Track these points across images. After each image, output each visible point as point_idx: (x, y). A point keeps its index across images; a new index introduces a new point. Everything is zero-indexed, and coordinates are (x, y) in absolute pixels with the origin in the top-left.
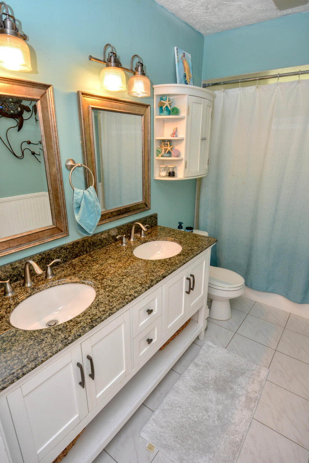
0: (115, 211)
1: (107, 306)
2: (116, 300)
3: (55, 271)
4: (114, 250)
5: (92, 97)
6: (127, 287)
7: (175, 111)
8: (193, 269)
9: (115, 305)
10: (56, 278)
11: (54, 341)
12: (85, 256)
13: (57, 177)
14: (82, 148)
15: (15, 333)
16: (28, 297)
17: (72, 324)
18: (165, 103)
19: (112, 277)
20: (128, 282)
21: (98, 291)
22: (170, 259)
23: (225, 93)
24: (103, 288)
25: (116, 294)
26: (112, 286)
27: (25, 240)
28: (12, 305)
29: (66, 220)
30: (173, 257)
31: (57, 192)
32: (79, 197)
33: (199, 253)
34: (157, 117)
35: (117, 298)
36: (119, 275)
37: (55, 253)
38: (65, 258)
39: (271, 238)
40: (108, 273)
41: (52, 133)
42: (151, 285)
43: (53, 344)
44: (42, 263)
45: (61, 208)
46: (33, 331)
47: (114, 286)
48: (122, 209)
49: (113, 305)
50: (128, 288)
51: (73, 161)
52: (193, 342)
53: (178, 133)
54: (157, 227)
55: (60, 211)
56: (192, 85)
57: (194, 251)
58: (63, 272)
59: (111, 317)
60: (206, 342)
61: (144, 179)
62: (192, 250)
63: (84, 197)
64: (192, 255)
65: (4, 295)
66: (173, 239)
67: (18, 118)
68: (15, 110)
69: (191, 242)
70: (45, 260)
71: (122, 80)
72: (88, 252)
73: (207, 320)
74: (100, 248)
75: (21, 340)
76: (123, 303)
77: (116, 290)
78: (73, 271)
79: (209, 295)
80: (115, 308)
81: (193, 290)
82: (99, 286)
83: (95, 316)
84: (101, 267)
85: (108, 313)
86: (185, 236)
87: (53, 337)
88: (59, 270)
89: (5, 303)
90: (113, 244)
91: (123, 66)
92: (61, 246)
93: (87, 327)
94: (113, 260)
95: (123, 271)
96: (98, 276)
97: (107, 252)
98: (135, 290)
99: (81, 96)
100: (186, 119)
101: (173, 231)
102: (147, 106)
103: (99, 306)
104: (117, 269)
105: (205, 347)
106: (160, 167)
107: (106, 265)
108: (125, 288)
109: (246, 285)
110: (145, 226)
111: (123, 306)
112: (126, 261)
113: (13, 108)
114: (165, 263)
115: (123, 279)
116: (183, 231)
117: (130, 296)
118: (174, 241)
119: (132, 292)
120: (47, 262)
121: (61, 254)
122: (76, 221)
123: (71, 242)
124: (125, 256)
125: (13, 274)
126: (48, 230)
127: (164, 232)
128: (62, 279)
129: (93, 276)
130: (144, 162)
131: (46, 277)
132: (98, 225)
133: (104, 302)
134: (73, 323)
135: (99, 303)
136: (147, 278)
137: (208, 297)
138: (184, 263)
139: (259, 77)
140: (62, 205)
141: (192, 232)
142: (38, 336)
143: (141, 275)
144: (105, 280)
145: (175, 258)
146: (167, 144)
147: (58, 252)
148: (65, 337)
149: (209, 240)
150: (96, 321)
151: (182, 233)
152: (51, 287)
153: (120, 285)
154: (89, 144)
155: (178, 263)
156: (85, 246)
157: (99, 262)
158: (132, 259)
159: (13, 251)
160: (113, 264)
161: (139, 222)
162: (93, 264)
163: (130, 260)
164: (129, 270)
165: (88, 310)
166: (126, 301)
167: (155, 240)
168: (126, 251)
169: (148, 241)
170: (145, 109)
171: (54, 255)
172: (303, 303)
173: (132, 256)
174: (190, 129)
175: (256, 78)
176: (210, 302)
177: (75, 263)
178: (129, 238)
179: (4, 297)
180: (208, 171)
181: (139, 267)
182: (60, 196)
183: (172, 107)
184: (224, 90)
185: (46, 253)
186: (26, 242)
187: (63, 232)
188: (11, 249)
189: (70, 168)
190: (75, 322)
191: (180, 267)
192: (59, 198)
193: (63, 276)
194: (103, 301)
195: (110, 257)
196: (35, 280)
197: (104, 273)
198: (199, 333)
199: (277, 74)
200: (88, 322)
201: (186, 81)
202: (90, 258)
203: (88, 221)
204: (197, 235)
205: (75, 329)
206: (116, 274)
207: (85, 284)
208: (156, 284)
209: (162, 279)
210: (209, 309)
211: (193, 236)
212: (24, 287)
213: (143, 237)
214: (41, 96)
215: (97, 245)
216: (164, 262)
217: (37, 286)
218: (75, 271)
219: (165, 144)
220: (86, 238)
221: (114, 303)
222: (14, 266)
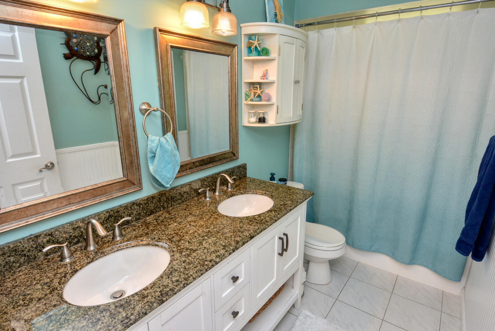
0: (198, 161)
1: (182, 274)
2: (193, 267)
3: (125, 230)
4: (196, 205)
5: (172, 34)
6: (208, 250)
7: (265, 52)
8: (286, 227)
9: (191, 273)
10: (125, 239)
11: (112, 321)
12: (162, 212)
13: (129, 123)
14: (159, 90)
15: (66, 310)
16: (89, 263)
17: (137, 299)
18: (254, 43)
19: (191, 237)
20: (209, 244)
21: (173, 255)
22: (259, 215)
23: (319, 34)
24: (179, 252)
25: (194, 259)
26: (190, 249)
27: (88, 195)
28: (69, 273)
29: (139, 171)
30: (263, 213)
31: (129, 139)
32: (154, 145)
33: (293, 209)
34: (245, 57)
35: (194, 264)
36: (199, 235)
37: (126, 209)
38: (137, 215)
39: (374, 191)
40: (187, 233)
41: (123, 72)
42: (236, 247)
43: (111, 325)
44: (109, 221)
45: (134, 158)
46: (89, 307)
47: (192, 249)
48: (206, 159)
49: (189, 273)
50: (208, 252)
51: (148, 104)
52: (288, 312)
53: (268, 75)
54: (246, 178)
55: (133, 161)
56: (283, 24)
57: (287, 206)
58: (134, 232)
59: (186, 288)
60: (303, 311)
61: (231, 125)
62: (285, 205)
63: (160, 144)
64: (285, 211)
65: (60, 261)
66: (264, 192)
67: (95, 60)
68: (92, 52)
69: (284, 196)
70: (113, 218)
71: (205, 16)
72: (165, 208)
73: (303, 285)
74: (179, 204)
75: (73, 320)
76: (201, 271)
77: (194, 254)
78: (145, 231)
79: (305, 255)
80: (191, 277)
81: (286, 251)
82: (175, 249)
83: (166, 288)
84: (179, 225)
85: (183, 283)
86: (277, 188)
87: (112, 316)
88: (129, 230)
89: (59, 271)
90: (195, 198)
91: (206, 2)
92: (133, 201)
93: (155, 302)
94: (193, 218)
95: (204, 230)
96: (174, 237)
97: (187, 208)
98: (216, 254)
99: (158, 33)
100: (277, 60)
101: (264, 183)
102: (234, 46)
103: (172, 275)
104: (198, 228)
105: (301, 317)
106: (249, 112)
107: (185, 224)
108: (206, 251)
109: (347, 243)
110: (232, 178)
111: (202, 274)
112: (208, 219)
113: (89, 49)
114: (254, 221)
115: (204, 240)
116: (276, 184)
117: (211, 261)
118: (265, 194)
119: (213, 257)
120: (115, 220)
121: (133, 211)
122: (150, 172)
123: (146, 197)
124: (208, 213)
125: (74, 235)
126: (118, 183)
127: (253, 185)
128: (131, 241)
129: (169, 237)
130: (231, 107)
131: (113, 238)
132: (176, 178)
133: (179, 270)
134: (139, 297)
135: (172, 270)
136: (231, 239)
137: (304, 257)
138: (276, 221)
139: (355, 17)
140: (135, 153)
141: (286, 183)
142: (93, 315)
143: (225, 235)
144: (182, 242)
145: (266, 215)
146: (257, 88)
147: (130, 209)
148: (126, 316)
149: (305, 193)
150: (167, 295)
151: (274, 186)
152: (118, 250)
153: (199, 248)
154: (168, 86)
155: (269, 220)
156: (162, 201)
157: (177, 220)
158: (216, 216)
159: (74, 208)
160: (193, 222)
161: (225, 173)
162: (170, 222)
163: (213, 217)
164: (212, 229)
165: (159, 279)
166: (205, 267)
167: (244, 194)
168: (209, 207)
169: (236, 194)
170: (232, 49)
171: (124, 212)
172: (411, 264)
173: (216, 212)
174: (281, 72)
175: (353, 17)
176: (307, 262)
177: (149, 221)
178: (214, 191)
179: (60, 263)
180: (303, 117)
181: (223, 226)
182: (132, 143)
183: (261, 48)
184: (318, 31)
185: (115, 210)
186: (90, 197)
187: (135, 185)
188: (71, 205)
189: (143, 112)
190: (142, 295)
191: (271, 225)
192: (131, 146)
193: (134, 237)
194: (177, 268)
195: (190, 214)
196: (99, 241)
197: (181, 234)
198: (294, 301)
199: (375, 13)
200: (157, 296)
201: (277, 20)
202: (167, 216)
203: (164, 173)
204: (291, 187)
205: (140, 305)
206: (196, 234)
207: (158, 246)
208: (242, 246)
209: (250, 241)
210: (306, 272)
211: (287, 189)
212: (86, 251)
213: (230, 190)
214: (111, 31)
215: (177, 200)
216: (252, 219)
217: (101, 249)
218: (148, 230)
219: (254, 87)
220: (163, 192)
221: (191, 271)
222: (75, 226)
